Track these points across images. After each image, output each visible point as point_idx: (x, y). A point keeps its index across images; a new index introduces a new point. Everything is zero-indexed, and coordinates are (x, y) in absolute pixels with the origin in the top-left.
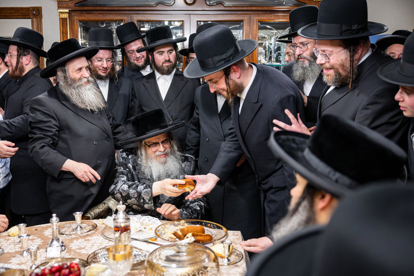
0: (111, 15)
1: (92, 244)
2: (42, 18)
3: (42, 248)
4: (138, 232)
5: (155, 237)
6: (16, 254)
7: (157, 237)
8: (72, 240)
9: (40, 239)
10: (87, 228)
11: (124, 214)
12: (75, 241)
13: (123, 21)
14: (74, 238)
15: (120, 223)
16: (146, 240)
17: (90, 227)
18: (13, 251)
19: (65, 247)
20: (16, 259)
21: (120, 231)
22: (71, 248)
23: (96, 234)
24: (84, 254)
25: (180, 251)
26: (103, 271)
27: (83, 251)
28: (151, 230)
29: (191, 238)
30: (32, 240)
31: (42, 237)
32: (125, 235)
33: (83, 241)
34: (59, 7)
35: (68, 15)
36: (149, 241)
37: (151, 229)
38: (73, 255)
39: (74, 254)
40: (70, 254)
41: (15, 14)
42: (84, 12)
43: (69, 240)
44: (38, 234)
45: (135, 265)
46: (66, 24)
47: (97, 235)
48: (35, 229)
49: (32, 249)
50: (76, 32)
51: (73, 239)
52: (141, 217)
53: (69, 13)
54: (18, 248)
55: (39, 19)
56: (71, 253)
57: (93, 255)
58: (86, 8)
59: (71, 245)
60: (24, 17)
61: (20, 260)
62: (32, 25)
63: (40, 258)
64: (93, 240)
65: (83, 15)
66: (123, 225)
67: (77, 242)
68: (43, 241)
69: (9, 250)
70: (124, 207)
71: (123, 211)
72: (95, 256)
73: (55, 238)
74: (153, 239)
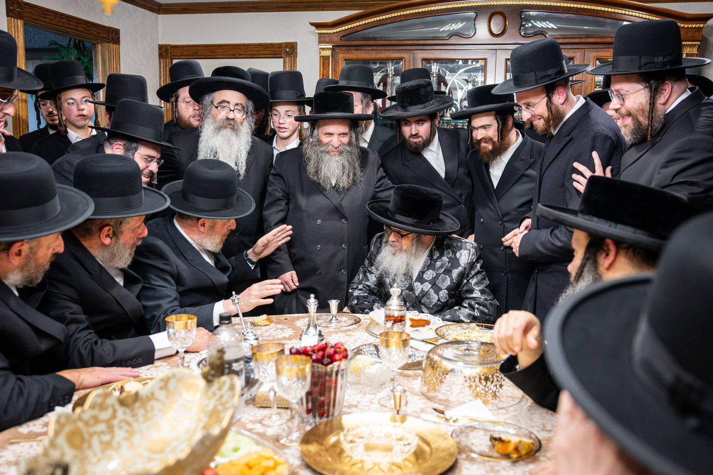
0: (387, 52)
1: (355, 339)
2: (297, 57)
4: (413, 331)
5: (436, 338)
7: (439, 338)
8: (330, 333)
9: (291, 329)
10: (347, 321)
11: (397, 300)
12: (334, 335)
13: (402, 59)
14: (333, 332)
15: (393, 310)
17: (352, 321)
19: (323, 338)
21: (392, 321)
23: (359, 329)
25: (469, 348)
26: (373, 364)
28: (431, 330)
30: (282, 329)
31: (294, 328)
32: (399, 327)
33: (344, 335)
34: (320, 42)
35: (330, 52)
36: (428, 341)
41: (266, 52)
42: (352, 48)
43: (327, 333)
44: (288, 324)
45: (410, 366)
46: (327, 65)
48: (284, 318)
52: (418, 313)
53: (333, 49)
55: (293, 58)
57: (357, 350)
58: (355, 43)
59: (329, 338)
60: (274, 56)
62: (284, 66)
64: (356, 336)
65: (350, 51)
66: (396, 314)
67: (336, 336)
68: (295, 331)
71: (398, 296)
72: (358, 351)
73: (311, 323)
74: (433, 340)
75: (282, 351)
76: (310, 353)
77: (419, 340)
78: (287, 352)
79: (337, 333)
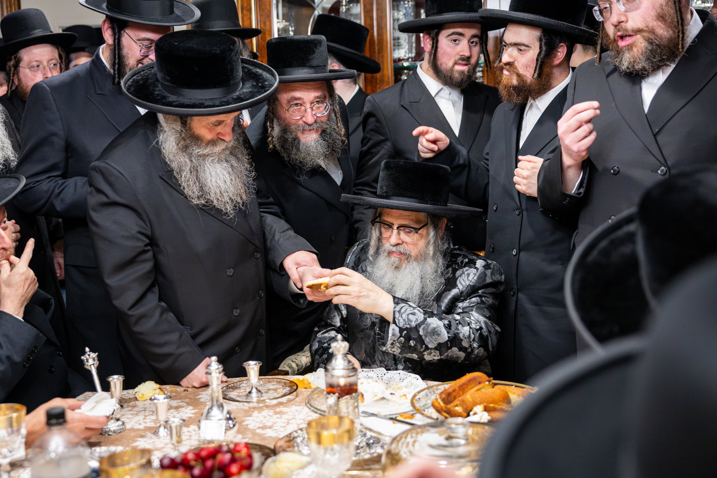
1: (288, 420)
3: (193, 422)
4: (377, 400)
5: (412, 413)
6: (147, 432)
7: (415, 412)
8: (249, 412)
9: (192, 408)
10: (279, 390)
11: (345, 360)
12: (255, 413)
14: (254, 408)
15: (338, 377)
16: (394, 417)
17: (284, 389)
18: (141, 427)
19: (234, 422)
20: (145, 441)
21: (337, 394)
22: (247, 425)
23: (296, 402)
24: (271, 437)
25: (452, 435)
26: (303, 467)
27: (269, 433)
28: (404, 397)
29: (482, 416)
30: (178, 408)
32: (347, 402)
33: (271, 414)
36: (399, 418)
37: (405, 395)
38: (250, 439)
39: (252, 437)
40: (245, 436)
43: (246, 411)
44: (187, 398)
45: (367, 463)
47: (297, 404)
49: (173, 422)
50: (268, 7)
51: (253, 410)
54: (150, 422)
56: (246, 434)
57: (287, 440)
59: (248, 420)
61: (154, 442)
63: (188, 441)
64: (289, 413)
66: (342, 382)
67: (260, 415)
68: (197, 410)
69: (135, 424)
70: (345, 347)
71: (345, 355)
72: (291, 441)
73: (215, 403)
74: (406, 415)
75: (149, 463)
76: (193, 463)
77: (385, 417)
78: (156, 463)
79: (260, 409)
